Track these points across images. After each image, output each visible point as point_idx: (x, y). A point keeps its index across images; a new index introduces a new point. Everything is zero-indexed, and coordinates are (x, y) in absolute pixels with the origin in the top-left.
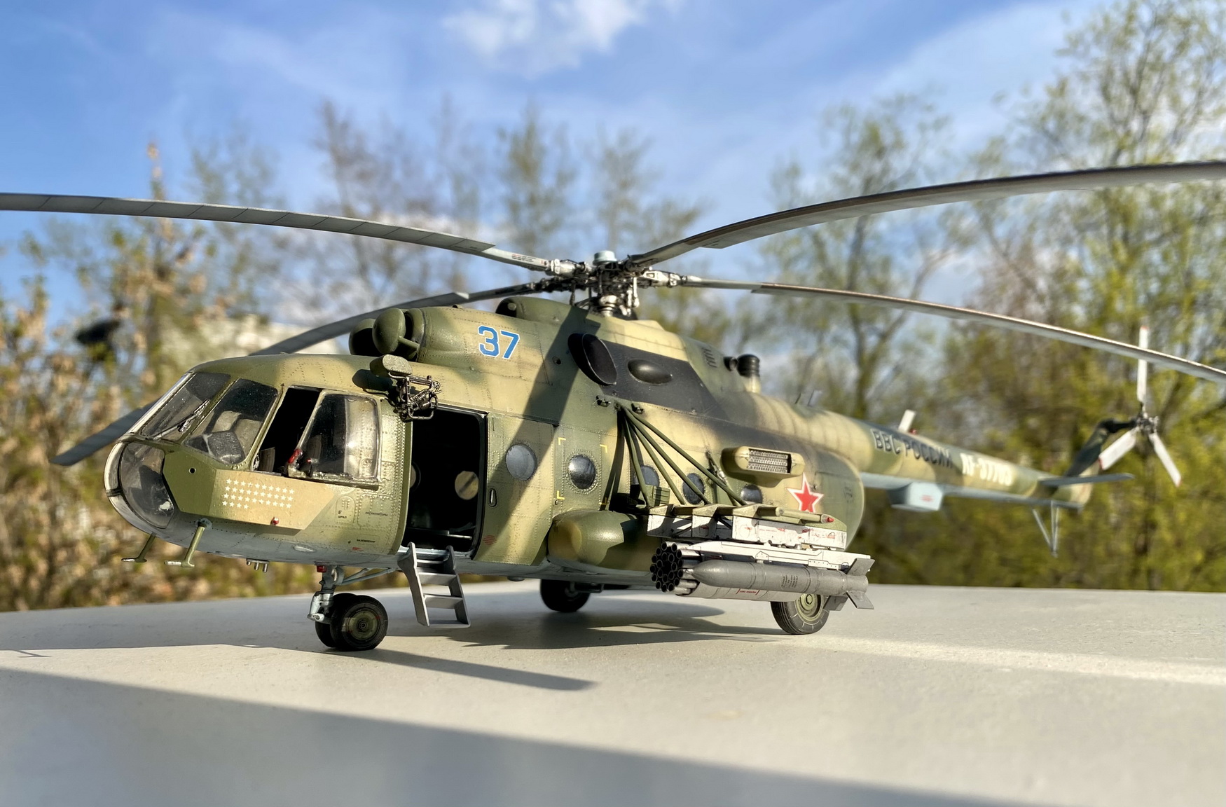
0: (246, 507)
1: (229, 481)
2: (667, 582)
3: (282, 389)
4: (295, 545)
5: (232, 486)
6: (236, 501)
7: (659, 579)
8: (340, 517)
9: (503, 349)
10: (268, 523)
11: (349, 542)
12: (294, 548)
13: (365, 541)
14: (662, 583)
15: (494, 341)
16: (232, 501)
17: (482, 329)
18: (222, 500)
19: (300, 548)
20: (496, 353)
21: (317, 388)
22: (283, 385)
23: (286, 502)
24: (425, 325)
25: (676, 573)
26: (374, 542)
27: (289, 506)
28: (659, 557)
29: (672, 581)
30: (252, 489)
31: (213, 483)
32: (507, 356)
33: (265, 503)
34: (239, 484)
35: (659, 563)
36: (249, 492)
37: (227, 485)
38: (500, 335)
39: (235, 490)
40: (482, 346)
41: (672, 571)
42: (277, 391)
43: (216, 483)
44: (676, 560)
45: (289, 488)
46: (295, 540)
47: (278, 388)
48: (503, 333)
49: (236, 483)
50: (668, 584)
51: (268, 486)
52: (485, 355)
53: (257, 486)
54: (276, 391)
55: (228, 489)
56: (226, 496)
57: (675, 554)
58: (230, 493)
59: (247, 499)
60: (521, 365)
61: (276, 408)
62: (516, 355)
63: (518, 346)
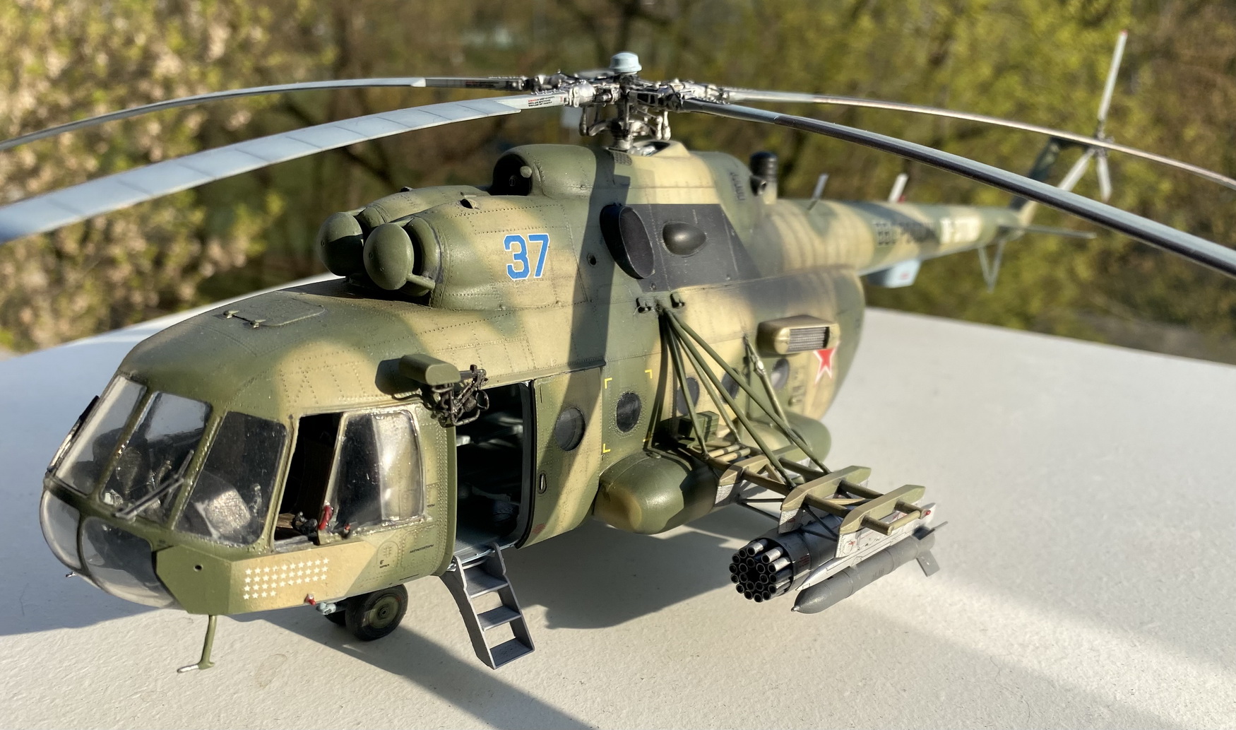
0: (273, 593)
1: (249, 572)
2: (753, 590)
3: (292, 423)
5: (253, 575)
6: (260, 590)
7: (741, 582)
8: (382, 566)
9: (533, 264)
10: (300, 602)
13: (408, 577)
14: (746, 588)
15: (522, 256)
16: (255, 591)
17: (509, 240)
18: (243, 593)
20: (525, 273)
21: (335, 414)
22: (291, 417)
23: (319, 574)
24: (440, 248)
25: (766, 586)
26: (418, 575)
27: (324, 577)
29: (760, 592)
30: (278, 572)
31: (228, 579)
32: (538, 274)
33: (295, 583)
34: (262, 571)
36: (275, 577)
37: (246, 576)
38: (528, 243)
39: (257, 579)
40: (510, 266)
41: (761, 582)
42: (284, 427)
43: (233, 577)
45: (322, 558)
47: (286, 423)
48: (530, 237)
49: (258, 570)
50: (753, 592)
51: (297, 564)
52: (514, 280)
53: (285, 568)
55: (248, 580)
58: (251, 584)
59: (274, 585)
60: (555, 281)
61: (289, 455)
62: (549, 267)
63: (550, 253)
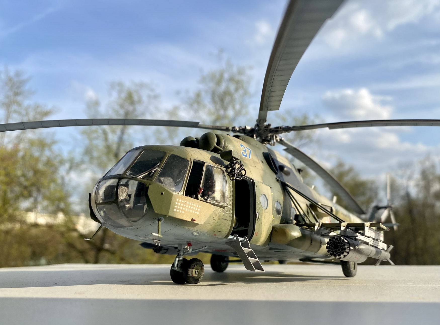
0: (183, 212)
1: (177, 200)
2: (337, 253)
4: (194, 232)
5: (179, 202)
6: (180, 209)
7: (331, 252)
8: (214, 220)
9: (248, 155)
10: (190, 220)
11: (214, 232)
12: (192, 233)
13: (219, 231)
14: (334, 253)
15: (245, 151)
16: (178, 209)
17: (241, 145)
18: (174, 208)
19: (195, 233)
20: (246, 156)
21: (203, 162)
22: (190, 159)
23: (197, 211)
24: (224, 141)
25: (342, 249)
26: (222, 232)
27: (198, 213)
28: (331, 243)
29: (340, 252)
30: (186, 204)
31: (171, 200)
32: (249, 158)
33: (190, 211)
34: (181, 201)
35: (332, 245)
36: (185, 206)
37: (176, 201)
38: (246, 149)
39: (179, 204)
40: (242, 152)
41: (340, 248)
43: (172, 200)
44: (341, 244)
46: (195, 229)
48: (247, 148)
49: (180, 201)
50: (337, 254)
52: (243, 156)
53: (188, 203)
54: (188, 161)
55: (177, 203)
56: (176, 207)
57: (341, 241)
58: (177, 205)
59: (184, 209)
60: (254, 162)
62: (252, 158)
63: (252, 154)
